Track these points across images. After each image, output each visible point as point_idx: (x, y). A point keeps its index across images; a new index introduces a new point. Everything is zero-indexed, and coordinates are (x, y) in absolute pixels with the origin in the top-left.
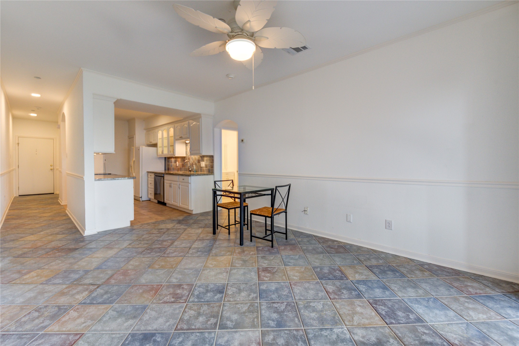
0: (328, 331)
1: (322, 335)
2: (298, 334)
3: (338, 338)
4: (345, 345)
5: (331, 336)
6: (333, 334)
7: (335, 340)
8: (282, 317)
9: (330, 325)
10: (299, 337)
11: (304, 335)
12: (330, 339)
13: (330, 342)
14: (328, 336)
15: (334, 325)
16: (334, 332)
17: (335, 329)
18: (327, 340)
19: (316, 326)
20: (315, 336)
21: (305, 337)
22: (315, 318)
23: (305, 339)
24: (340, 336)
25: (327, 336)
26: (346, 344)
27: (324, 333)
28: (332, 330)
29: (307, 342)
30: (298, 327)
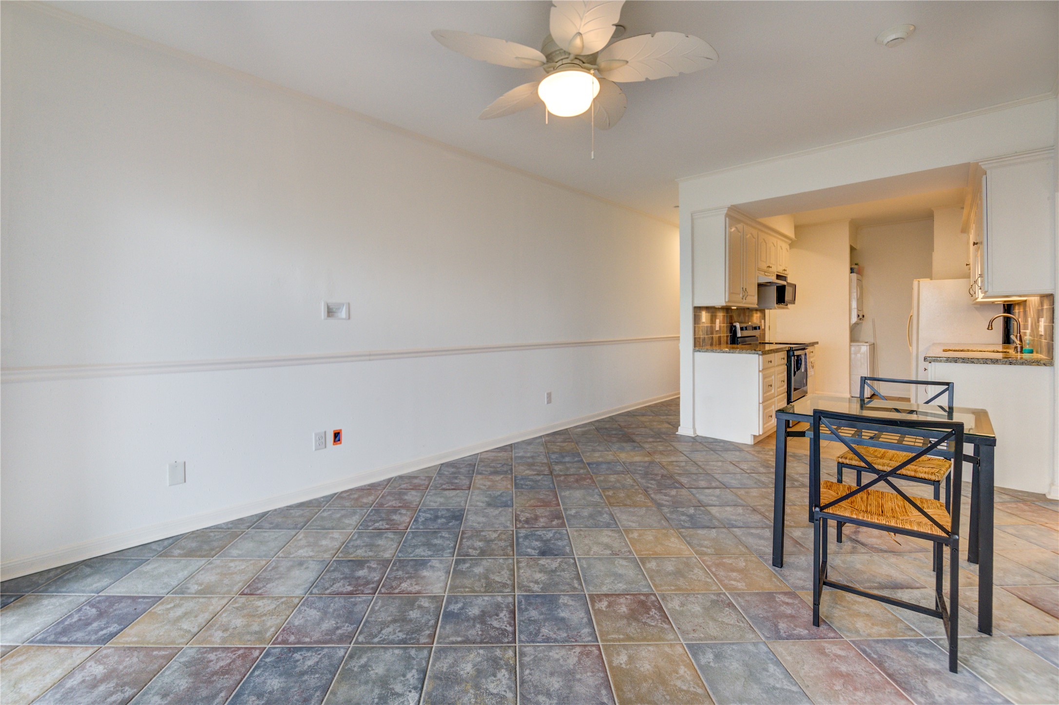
0: (416, 682)
1: (409, 668)
2: (422, 636)
3: (393, 694)
4: (374, 699)
5: (401, 682)
6: (405, 688)
7: (391, 687)
8: (468, 620)
9: (429, 690)
10: (416, 637)
11: (417, 644)
12: (395, 679)
13: (387, 677)
14: (402, 678)
15: (429, 698)
16: (410, 691)
17: (417, 695)
18: (394, 674)
19: (433, 665)
20: (410, 657)
21: (412, 644)
22: (458, 669)
23: (409, 644)
24: (395, 698)
25: (404, 676)
26: (373, 702)
27: (412, 676)
28: (415, 688)
29: (401, 644)
30: (439, 638)
